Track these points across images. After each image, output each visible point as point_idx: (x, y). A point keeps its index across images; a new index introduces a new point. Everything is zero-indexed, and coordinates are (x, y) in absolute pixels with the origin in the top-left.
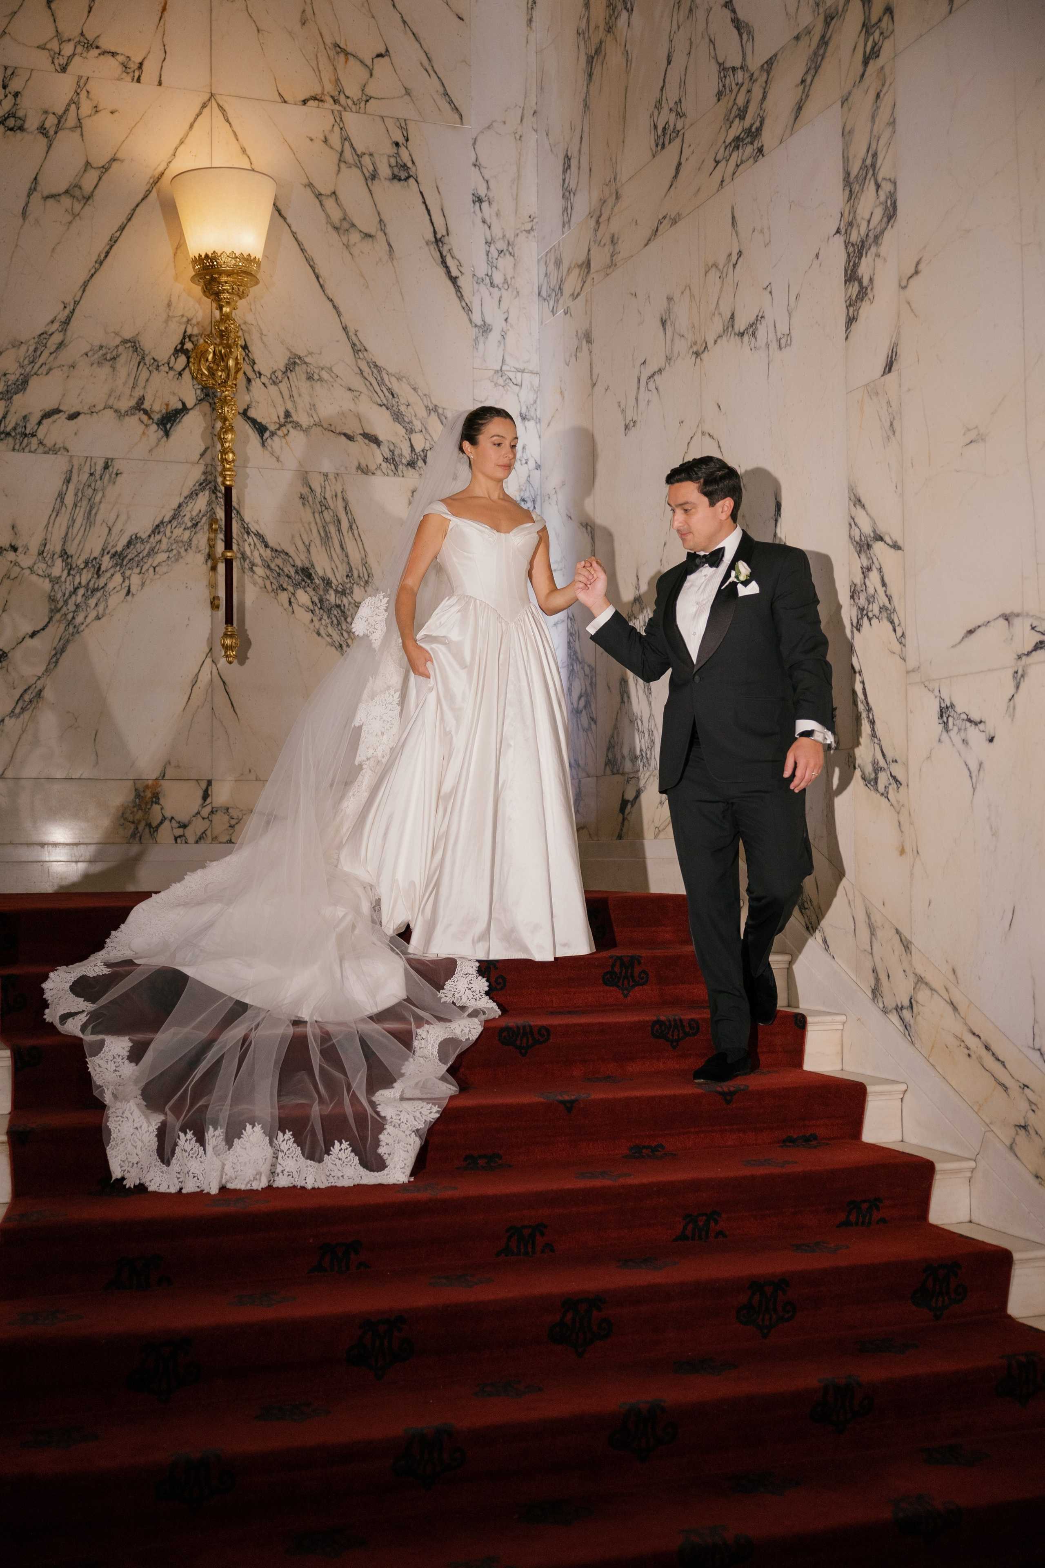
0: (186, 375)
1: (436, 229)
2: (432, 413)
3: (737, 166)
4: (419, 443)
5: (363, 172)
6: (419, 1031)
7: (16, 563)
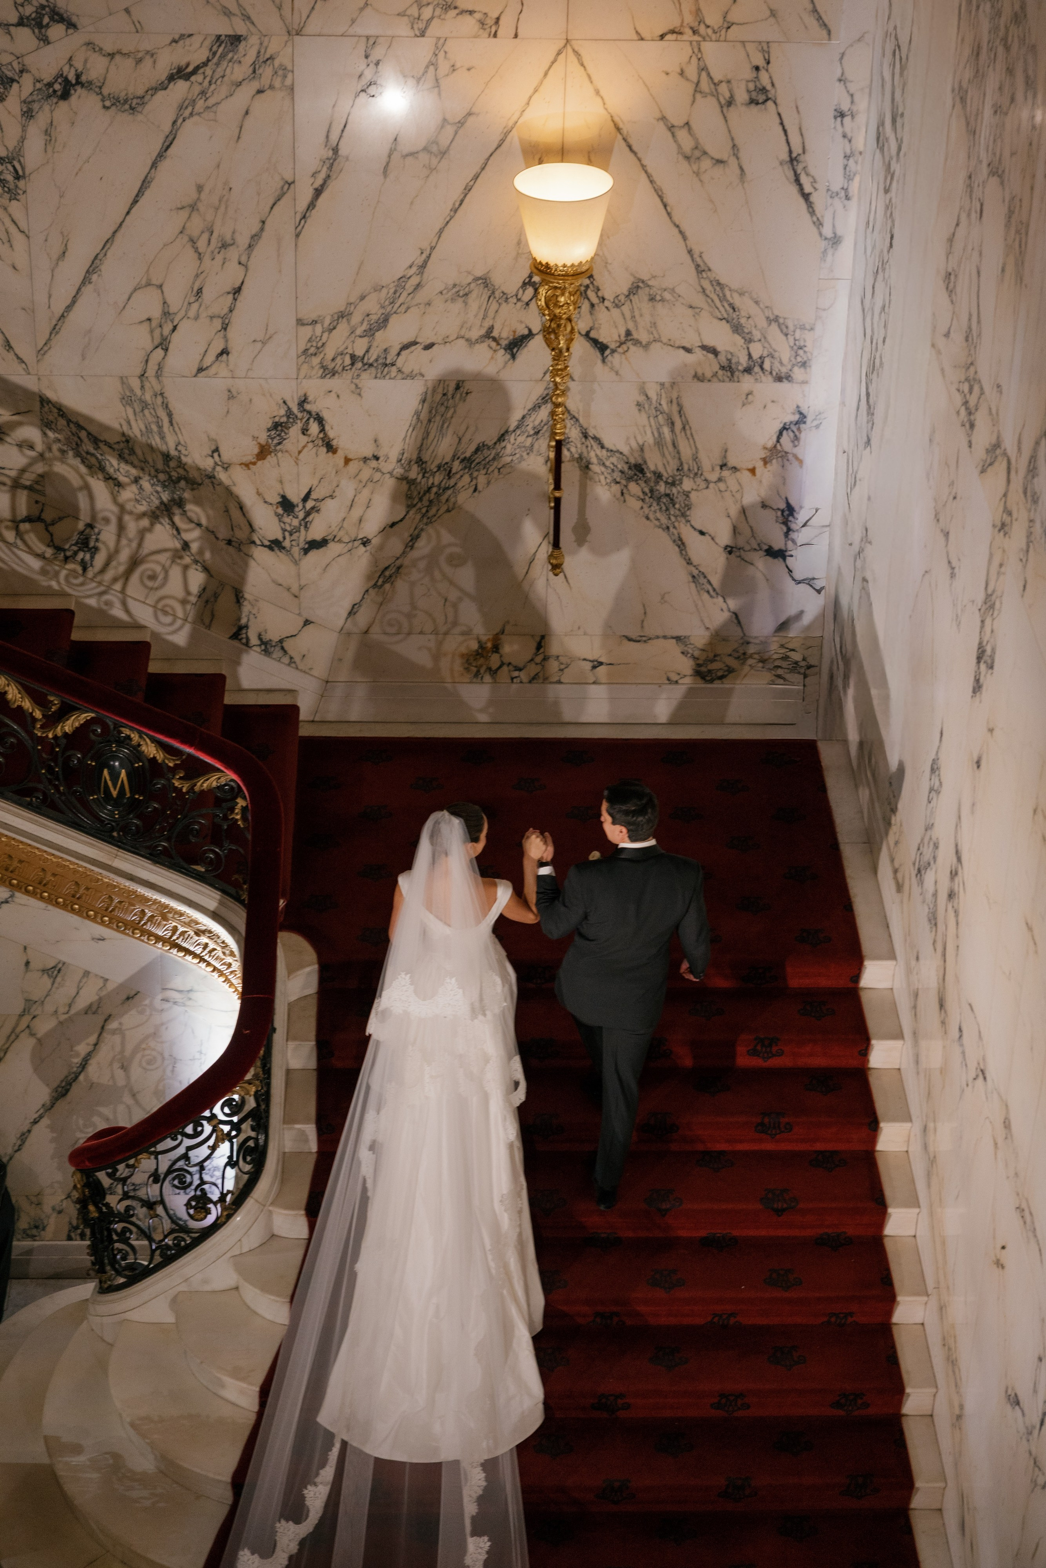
0: (533, 304)
1: (793, 149)
2: (773, 323)
4: (757, 350)
5: (718, 100)
7: (378, 470)
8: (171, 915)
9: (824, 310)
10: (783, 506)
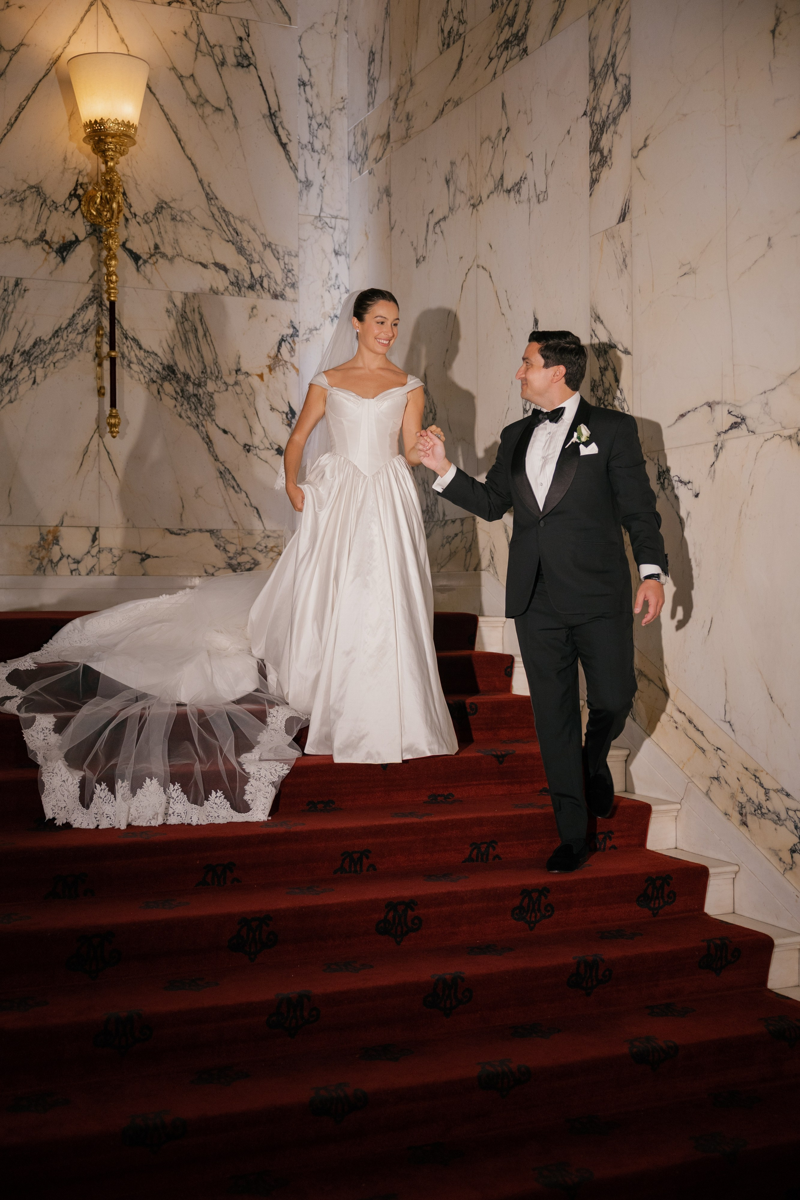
0: (78, 214)
1: (271, 106)
2: (267, 248)
3: (507, 62)
4: (257, 271)
5: (214, 59)
6: (271, 711)
9: (304, 240)
10: (287, 409)
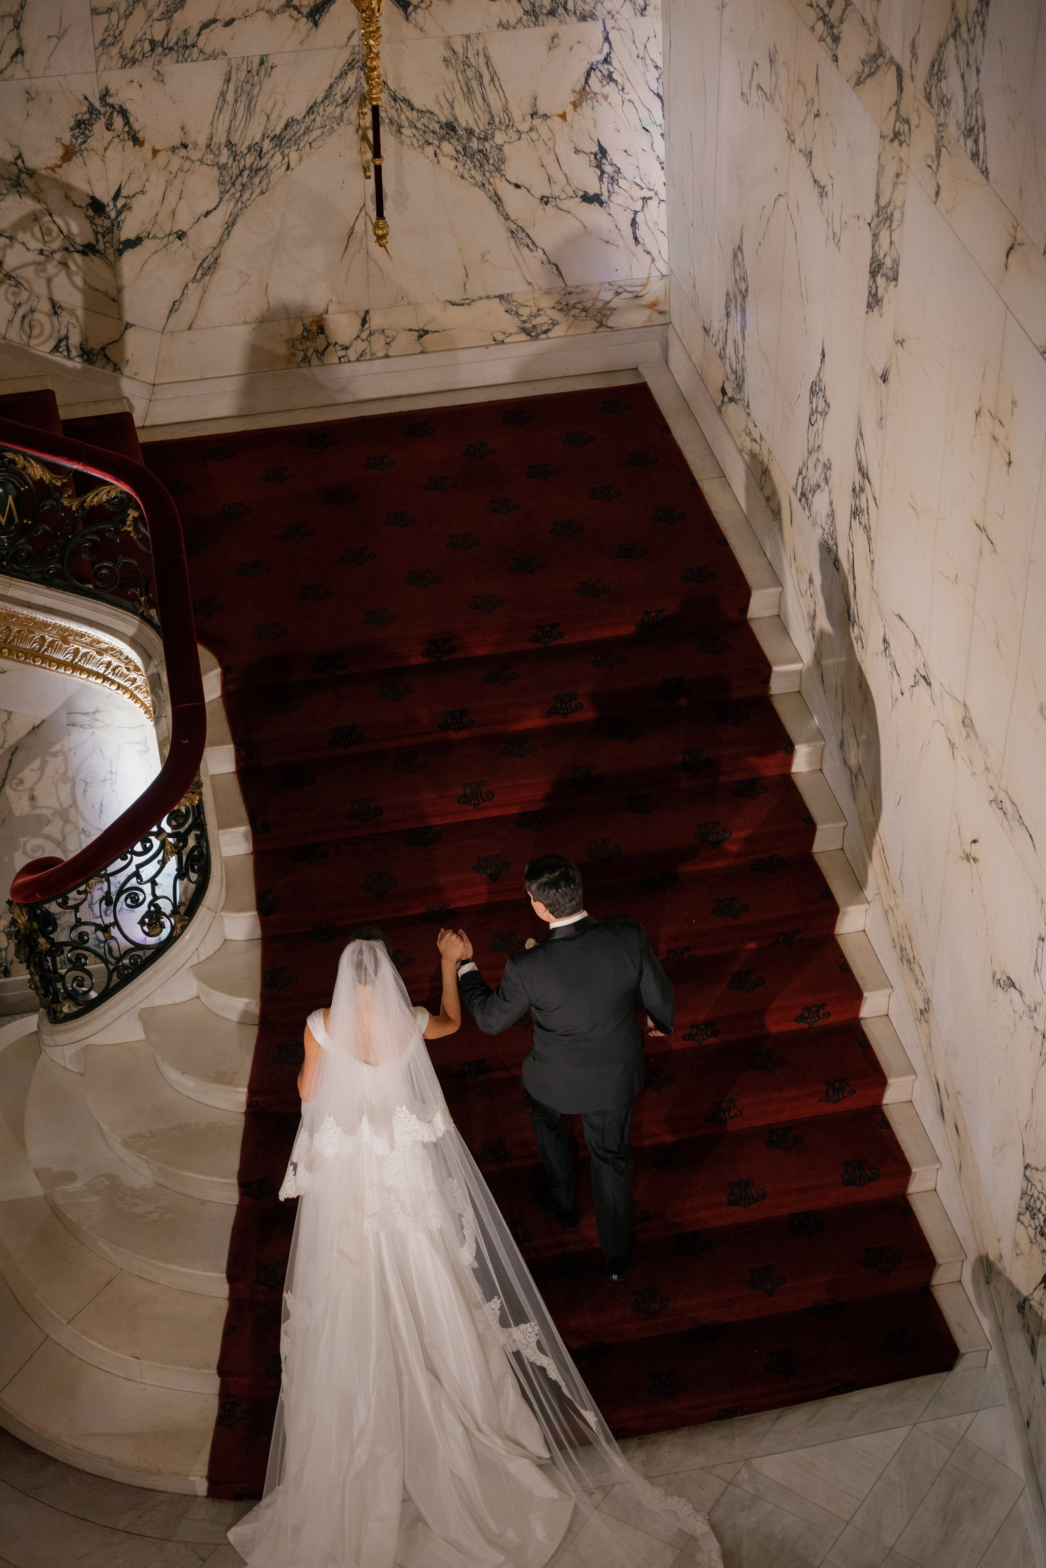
7: (187, 158)
8: (72, 638)
10: (595, 149)
